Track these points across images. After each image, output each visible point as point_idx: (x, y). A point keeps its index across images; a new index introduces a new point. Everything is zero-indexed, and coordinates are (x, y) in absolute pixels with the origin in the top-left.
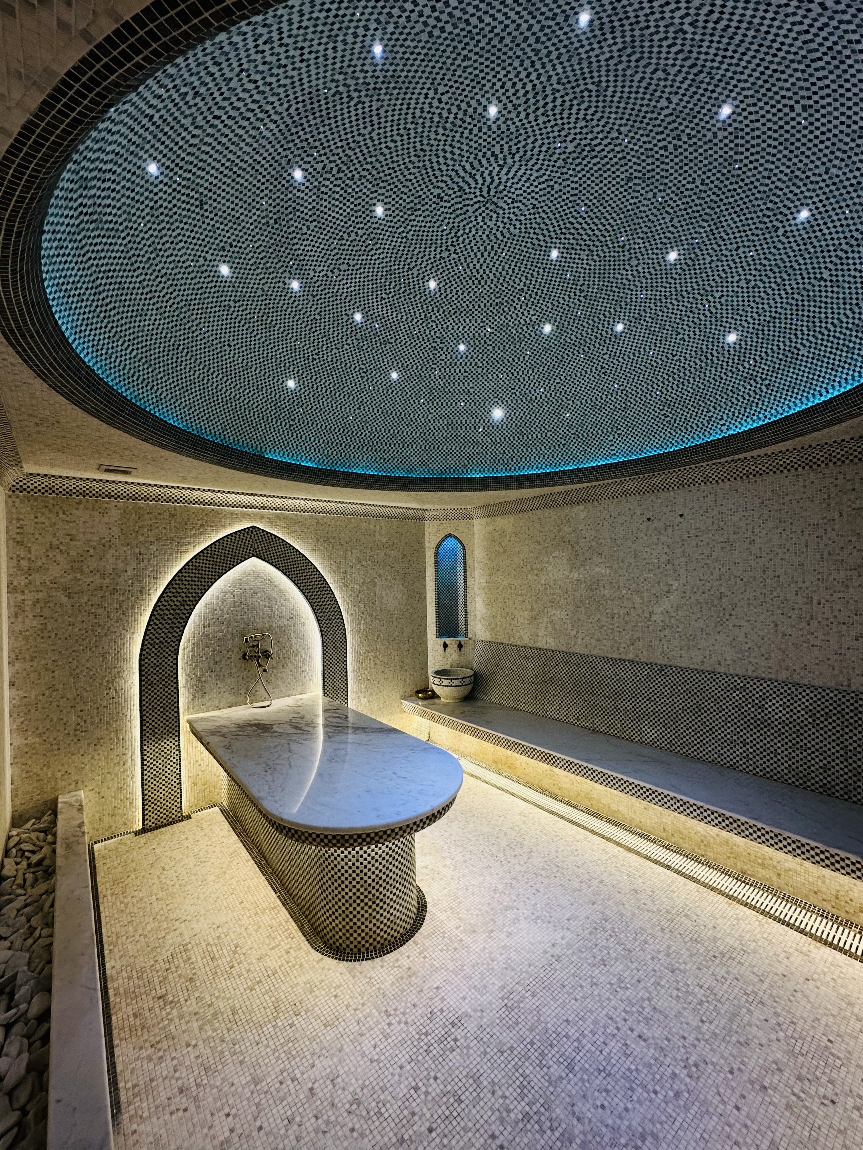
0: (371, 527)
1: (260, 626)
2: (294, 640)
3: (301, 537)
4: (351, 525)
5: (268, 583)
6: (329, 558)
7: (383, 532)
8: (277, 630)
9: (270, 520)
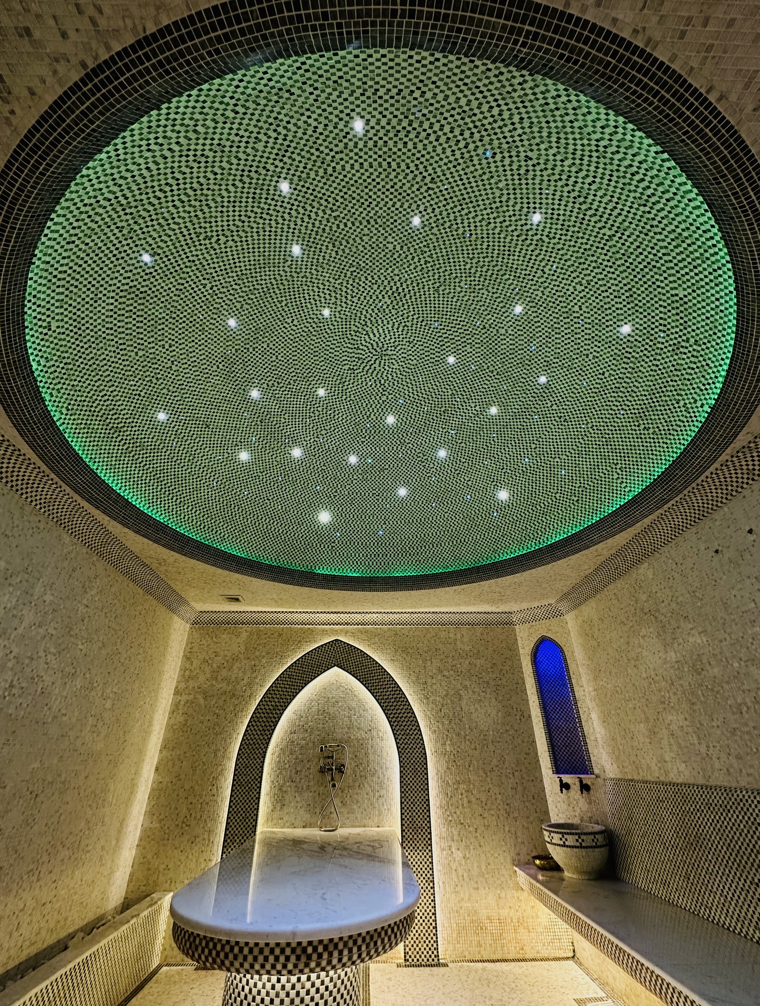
0: (451, 635)
1: (339, 736)
2: (371, 757)
3: (380, 647)
4: (429, 635)
5: (349, 692)
6: (408, 668)
7: (465, 640)
8: (355, 742)
9: (353, 635)
